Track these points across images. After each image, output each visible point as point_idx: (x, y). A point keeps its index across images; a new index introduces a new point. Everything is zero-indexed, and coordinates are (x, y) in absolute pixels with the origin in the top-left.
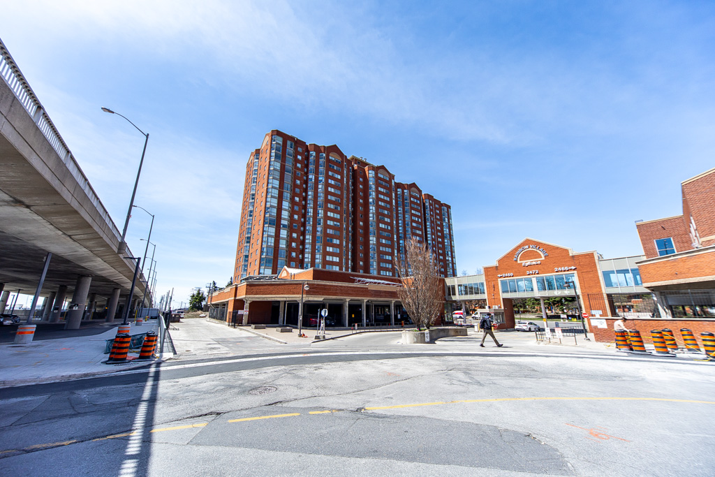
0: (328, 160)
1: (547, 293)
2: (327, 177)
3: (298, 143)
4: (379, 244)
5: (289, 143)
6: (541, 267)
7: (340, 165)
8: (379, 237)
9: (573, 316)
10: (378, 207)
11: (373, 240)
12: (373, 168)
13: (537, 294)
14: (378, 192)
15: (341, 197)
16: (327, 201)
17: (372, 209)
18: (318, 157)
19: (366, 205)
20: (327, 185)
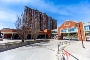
0: (35, 12)
1: (70, 32)
2: (35, 15)
3: (30, 9)
4: (44, 26)
5: (28, 9)
6: (69, 27)
7: (38, 13)
8: (44, 25)
9: (75, 37)
10: (44, 20)
11: (43, 25)
12: (43, 14)
13: (68, 32)
14: (44, 18)
15: (38, 18)
16: (35, 19)
17: (43, 20)
18: (34, 11)
19: (42, 20)
20: (35, 16)
